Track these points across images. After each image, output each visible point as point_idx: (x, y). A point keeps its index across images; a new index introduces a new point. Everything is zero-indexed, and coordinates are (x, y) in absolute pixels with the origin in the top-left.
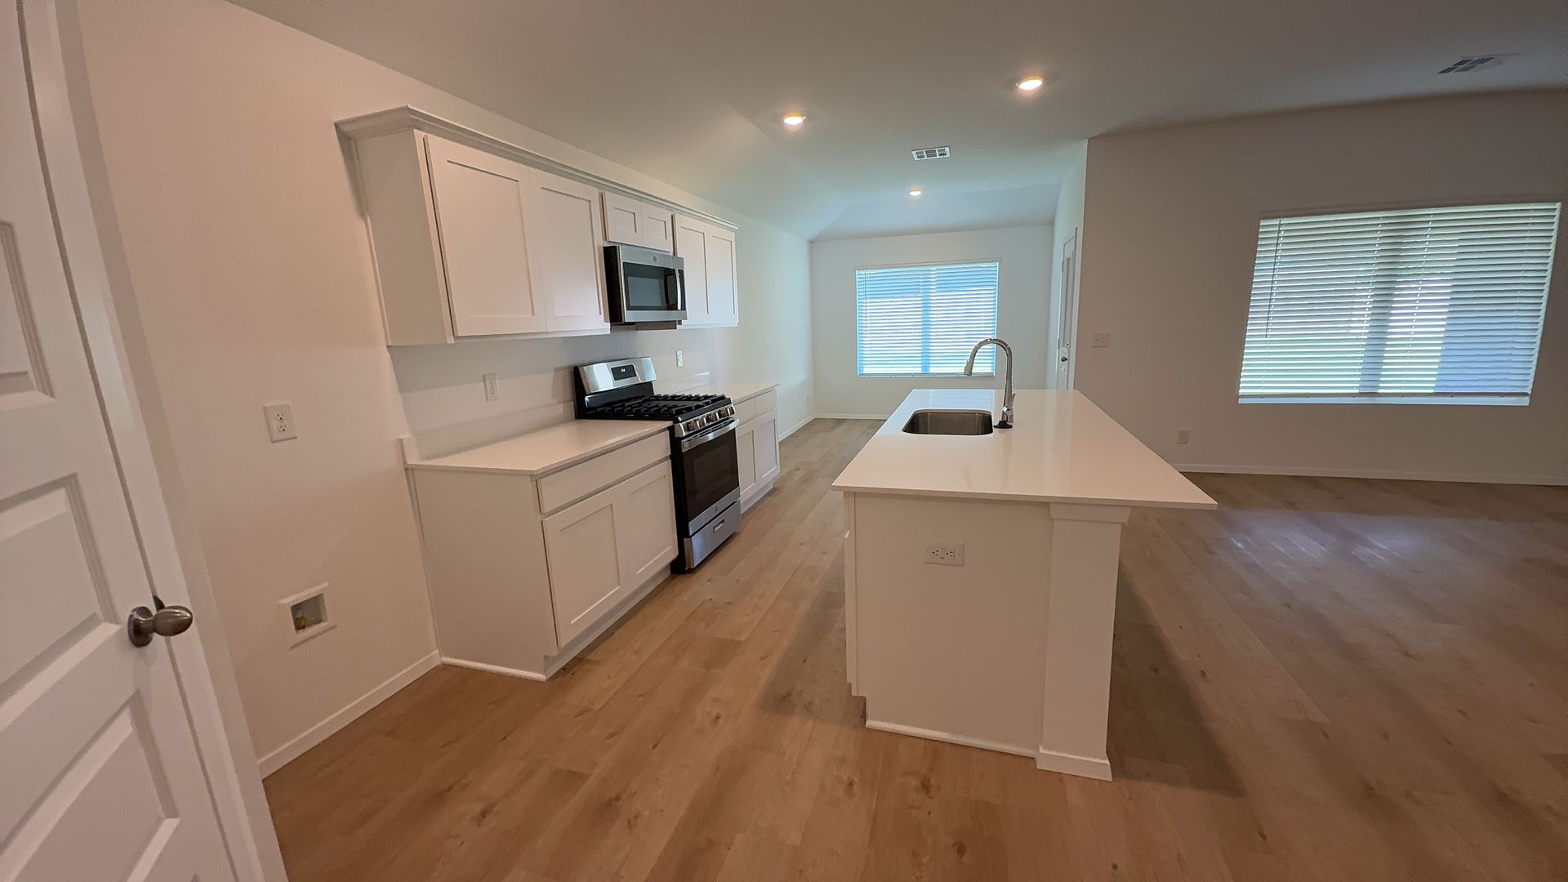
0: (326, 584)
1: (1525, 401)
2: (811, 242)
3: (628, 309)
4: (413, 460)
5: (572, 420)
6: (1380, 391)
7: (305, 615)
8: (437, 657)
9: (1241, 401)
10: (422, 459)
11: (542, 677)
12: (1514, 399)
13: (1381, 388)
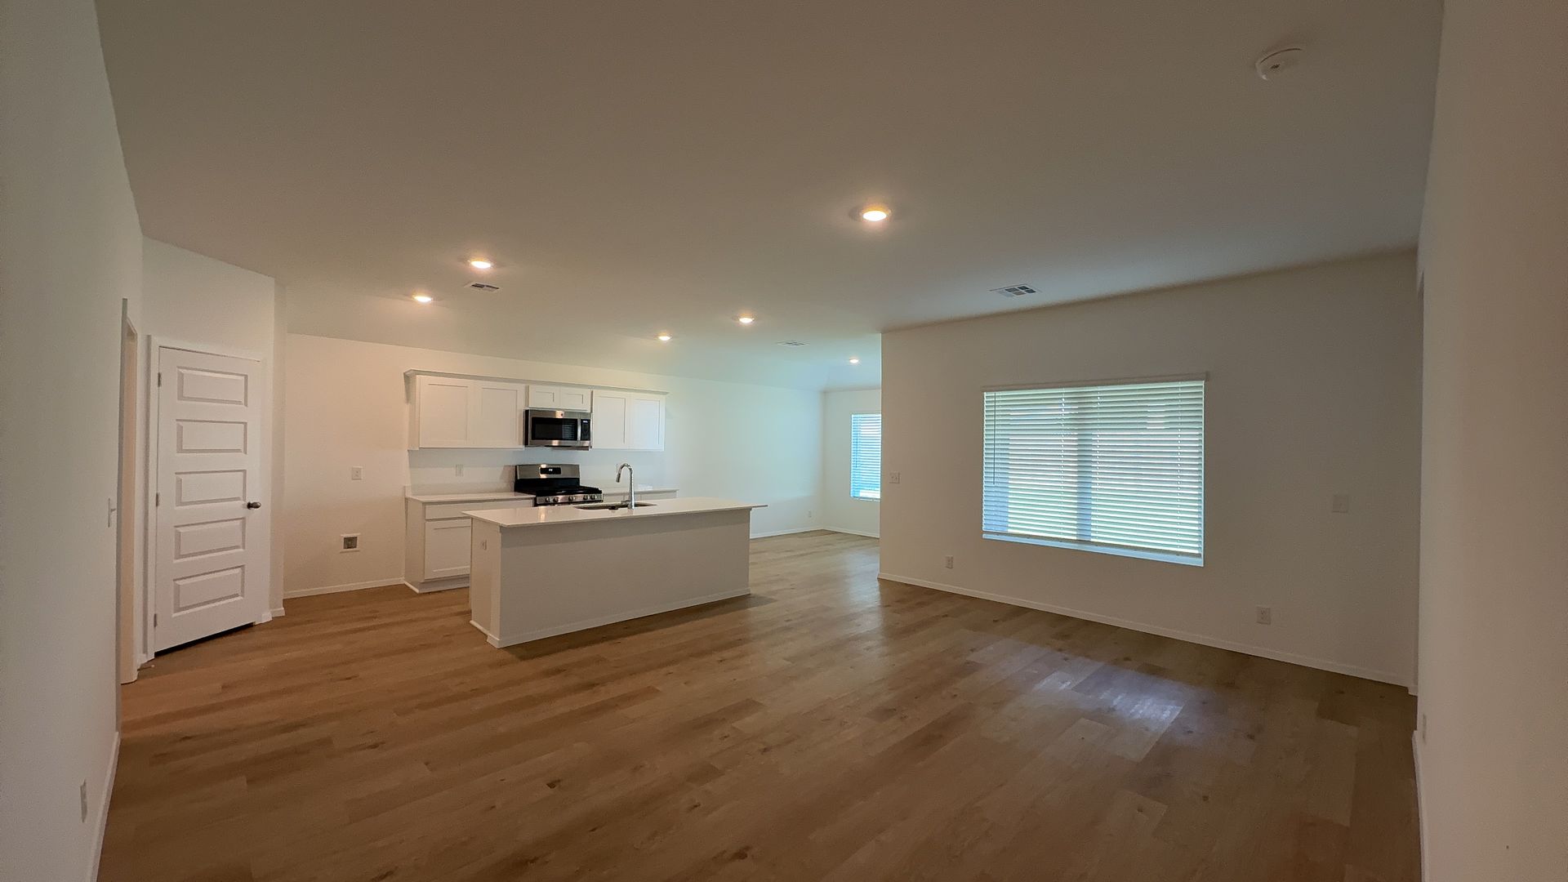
0: (359, 534)
1: (1200, 562)
2: (825, 393)
3: (533, 439)
4: (409, 495)
5: (511, 491)
6: (1092, 540)
7: (350, 543)
8: (402, 581)
9: (984, 536)
10: (414, 495)
11: (417, 591)
12: (1185, 558)
13: (1093, 537)
